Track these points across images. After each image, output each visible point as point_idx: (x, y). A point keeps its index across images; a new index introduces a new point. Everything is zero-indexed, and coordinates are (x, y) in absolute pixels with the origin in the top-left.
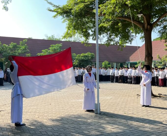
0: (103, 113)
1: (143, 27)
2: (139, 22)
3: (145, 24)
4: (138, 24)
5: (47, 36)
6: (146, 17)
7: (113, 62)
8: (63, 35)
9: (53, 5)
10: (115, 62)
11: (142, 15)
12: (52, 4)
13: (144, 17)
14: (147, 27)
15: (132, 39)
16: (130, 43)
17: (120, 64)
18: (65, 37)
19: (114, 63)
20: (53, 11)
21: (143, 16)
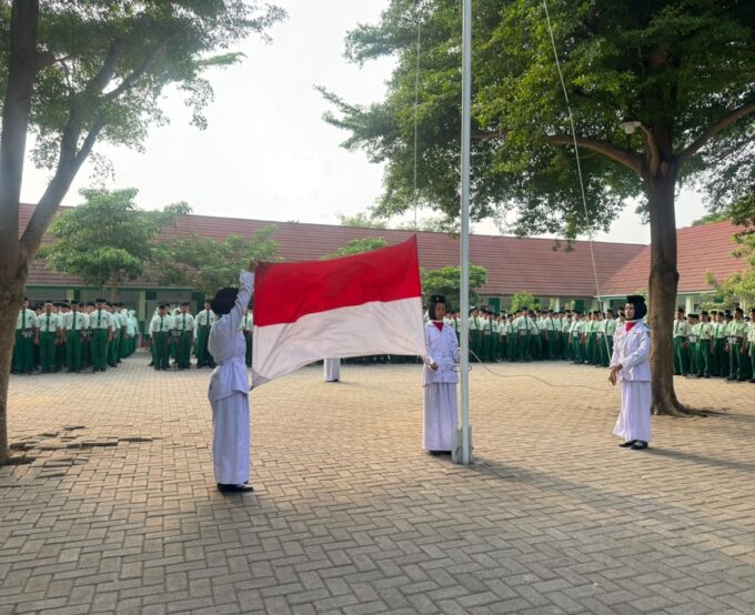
0: (480, 463)
1: (645, 169)
2: (630, 153)
3: (651, 157)
4: (625, 158)
5: (343, 218)
6: (653, 132)
7: (551, 296)
8: (377, 206)
9: (343, 104)
10: (555, 297)
11: (638, 124)
12: (337, 101)
13: (646, 132)
14: (659, 170)
15: (611, 216)
16: (602, 227)
17: (573, 302)
18: (380, 211)
19: (552, 300)
20: (342, 125)
21: (643, 128)
